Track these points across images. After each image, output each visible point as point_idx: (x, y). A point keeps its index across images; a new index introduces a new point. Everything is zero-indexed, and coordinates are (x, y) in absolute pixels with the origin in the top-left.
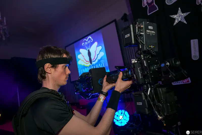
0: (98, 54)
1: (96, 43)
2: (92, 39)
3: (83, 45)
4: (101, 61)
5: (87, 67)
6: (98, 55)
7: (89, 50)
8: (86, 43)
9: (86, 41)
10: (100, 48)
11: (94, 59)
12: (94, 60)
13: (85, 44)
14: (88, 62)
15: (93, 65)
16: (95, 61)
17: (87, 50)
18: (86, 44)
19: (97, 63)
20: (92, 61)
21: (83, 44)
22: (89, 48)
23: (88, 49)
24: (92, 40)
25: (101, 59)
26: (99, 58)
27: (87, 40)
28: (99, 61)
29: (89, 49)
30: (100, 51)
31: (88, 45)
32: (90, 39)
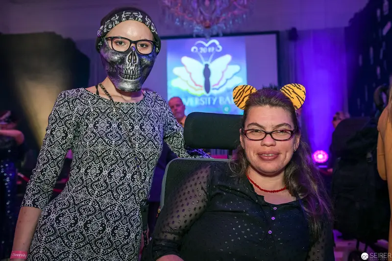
0: (229, 77)
1: (228, 58)
2: (220, 47)
3: (192, 50)
5: (194, 96)
6: (227, 80)
7: (207, 66)
8: (203, 50)
9: (203, 46)
10: (236, 68)
11: (217, 84)
12: (217, 87)
13: (199, 50)
14: (201, 86)
15: (212, 96)
16: (218, 89)
17: (201, 62)
18: (201, 52)
19: (223, 95)
20: (212, 87)
21: (195, 50)
22: (208, 61)
23: (205, 63)
24: (219, 49)
27: (207, 45)
29: (208, 63)
30: (235, 74)
31: (207, 55)
32: (213, 45)
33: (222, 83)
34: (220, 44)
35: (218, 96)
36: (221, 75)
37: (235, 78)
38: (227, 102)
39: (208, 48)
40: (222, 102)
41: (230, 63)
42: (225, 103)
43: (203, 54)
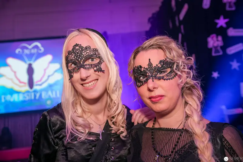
0: (50, 74)
1: (49, 57)
2: (42, 49)
4: (55, 88)
5: (18, 93)
6: (49, 76)
7: (30, 65)
8: (27, 52)
9: (27, 48)
10: (57, 66)
11: (40, 80)
12: (40, 83)
13: (23, 52)
14: (25, 83)
15: (35, 91)
16: (41, 85)
17: (25, 62)
19: (46, 90)
20: (35, 84)
21: (19, 52)
22: (31, 60)
23: (28, 62)
24: (41, 50)
25: (56, 84)
26: (51, 81)
28: (51, 86)
29: (31, 62)
30: (56, 71)
31: (30, 56)
32: (36, 47)
33: (44, 80)
34: (42, 46)
35: (41, 91)
36: (43, 72)
37: (56, 74)
38: (50, 96)
39: (31, 49)
40: (45, 96)
41: (51, 62)
42: (47, 97)
43: (27, 55)
